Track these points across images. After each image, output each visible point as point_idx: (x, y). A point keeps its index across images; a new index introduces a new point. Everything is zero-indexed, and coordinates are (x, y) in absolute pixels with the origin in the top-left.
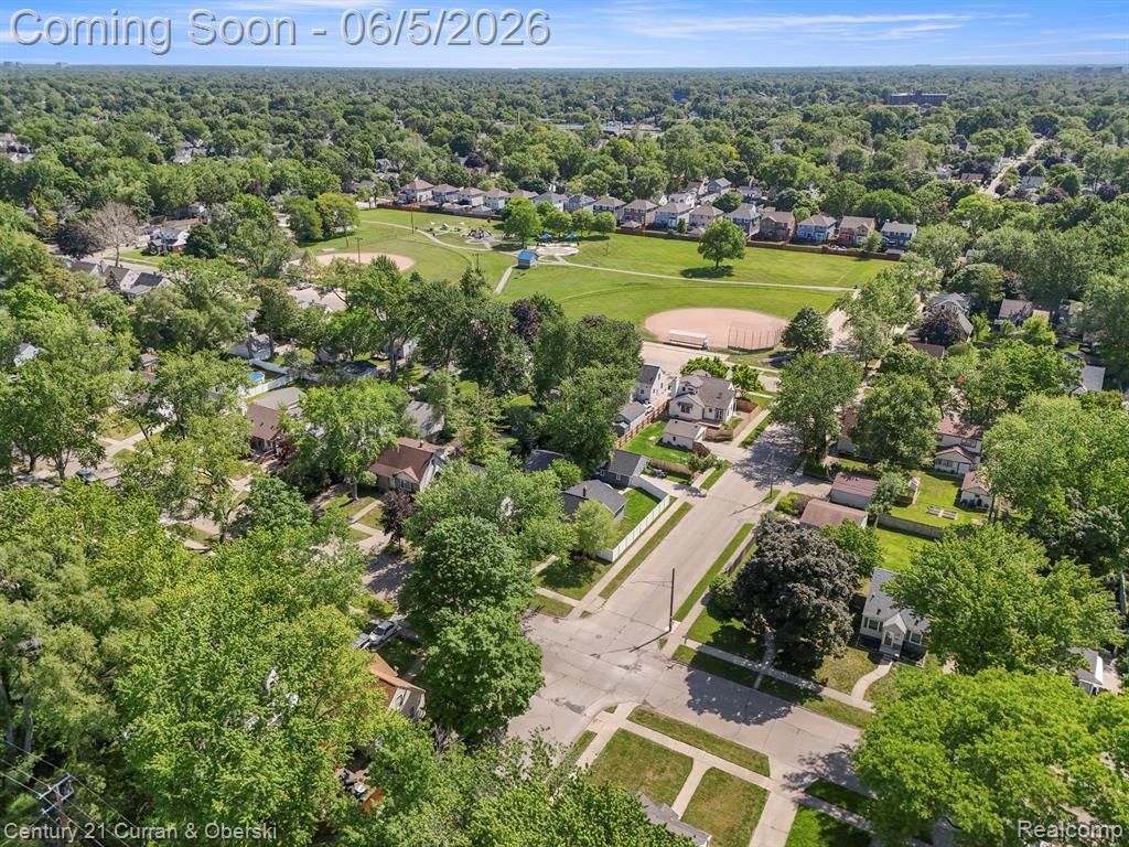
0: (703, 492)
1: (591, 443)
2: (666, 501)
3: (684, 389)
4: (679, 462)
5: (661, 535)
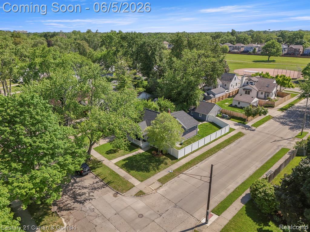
0: (254, 128)
2: (227, 129)
3: (247, 83)
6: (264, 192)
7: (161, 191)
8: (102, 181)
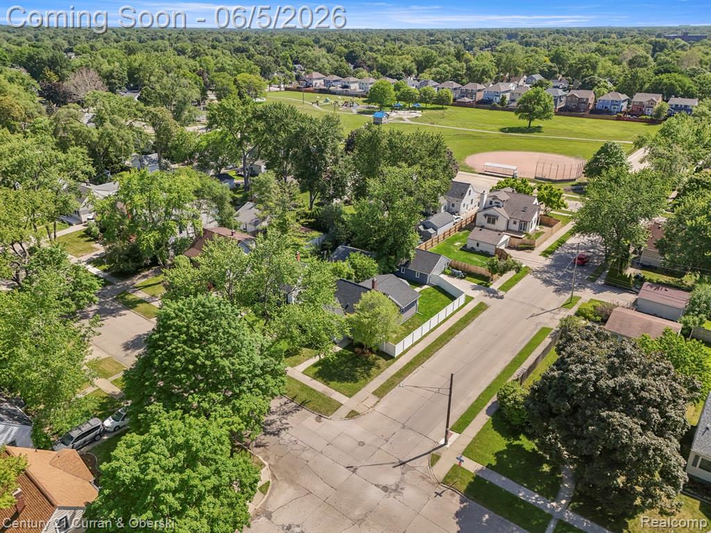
0: (501, 293)
1: (391, 240)
3: (491, 203)
4: (478, 264)
5: (452, 332)
6: (514, 399)
7: (380, 407)
8: (292, 401)
